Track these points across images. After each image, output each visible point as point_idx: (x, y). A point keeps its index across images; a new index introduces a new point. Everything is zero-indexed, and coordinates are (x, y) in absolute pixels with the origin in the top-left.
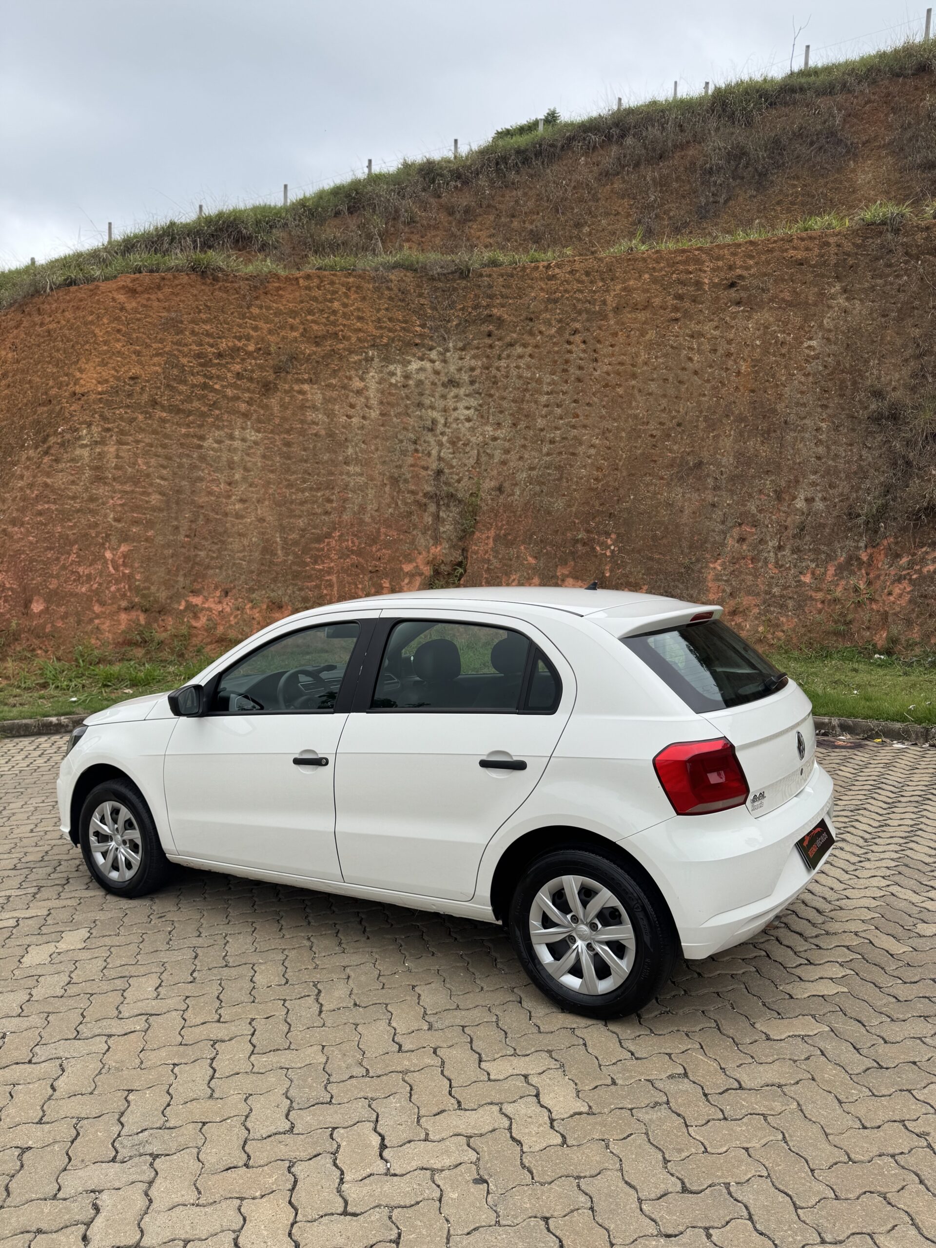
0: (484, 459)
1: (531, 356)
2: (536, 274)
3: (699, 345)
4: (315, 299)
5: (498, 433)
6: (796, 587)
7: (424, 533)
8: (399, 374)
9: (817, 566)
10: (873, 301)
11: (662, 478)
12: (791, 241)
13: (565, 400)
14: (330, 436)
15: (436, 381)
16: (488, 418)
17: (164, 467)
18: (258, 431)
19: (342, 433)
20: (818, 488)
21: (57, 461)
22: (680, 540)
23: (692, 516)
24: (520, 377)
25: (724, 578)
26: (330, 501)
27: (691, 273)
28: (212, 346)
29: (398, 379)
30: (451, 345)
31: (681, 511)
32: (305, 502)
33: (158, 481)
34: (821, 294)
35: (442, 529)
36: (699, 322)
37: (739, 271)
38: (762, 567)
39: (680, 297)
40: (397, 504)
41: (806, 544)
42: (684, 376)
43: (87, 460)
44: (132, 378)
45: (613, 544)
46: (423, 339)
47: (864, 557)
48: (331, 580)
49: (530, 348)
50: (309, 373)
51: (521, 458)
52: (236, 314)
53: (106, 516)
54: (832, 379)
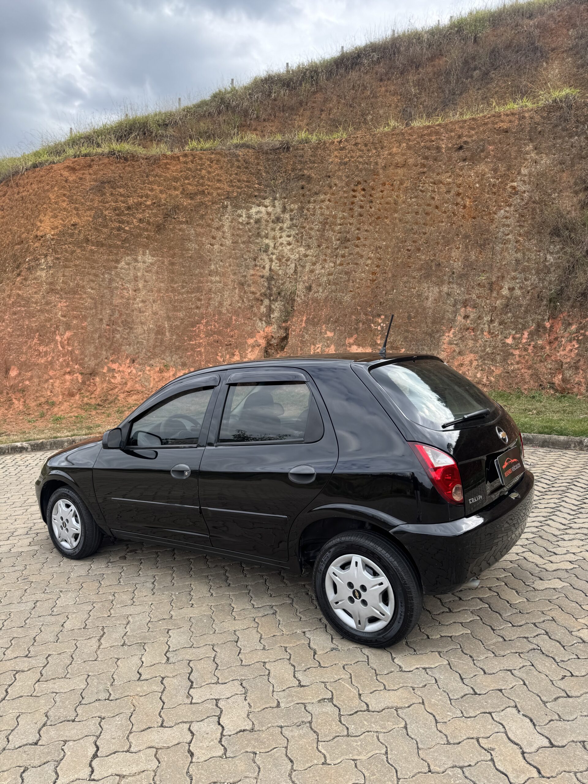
0: (299, 269)
1: (329, 200)
2: (333, 147)
3: (438, 188)
4: (189, 169)
5: (308, 252)
6: (502, 347)
7: (261, 320)
8: (244, 216)
9: (516, 333)
10: (554, 155)
11: (415, 278)
12: (500, 116)
13: (351, 229)
14: (200, 258)
15: (268, 219)
16: (302, 242)
17: (93, 281)
18: (153, 256)
19: (207, 256)
20: (517, 281)
21: (26, 279)
22: (426, 318)
23: (434, 302)
24: (322, 214)
25: (455, 342)
26: (200, 300)
27: (433, 141)
28: (124, 203)
29: (244, 219)
30: (278, 195)
31: (427, 299)
32: (184, 301)
33: (89, 290)
34: (519, 151)
35: (272, 316)
36: (438, 174)
37: (465, 139)
38: (480, 335)
39: (426, 158)
40: (243, 301)
41: (509, 318)
42: (429, 209)
43: (44, 279)
44: (73, 225)
45: (383, 322)
46: (260, 193)
47: (548, 325)
48: (200, 351)
49: (329, 195)
50: (186, 217)
51: (323, 267)
52: (139, 181)
53: (56, 314)
54: (526, 208)
